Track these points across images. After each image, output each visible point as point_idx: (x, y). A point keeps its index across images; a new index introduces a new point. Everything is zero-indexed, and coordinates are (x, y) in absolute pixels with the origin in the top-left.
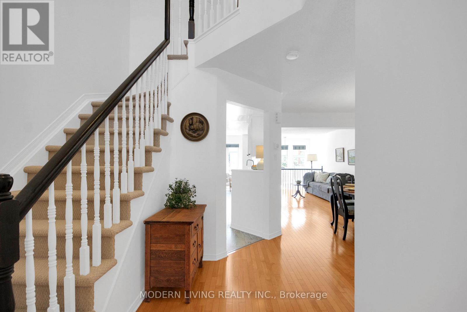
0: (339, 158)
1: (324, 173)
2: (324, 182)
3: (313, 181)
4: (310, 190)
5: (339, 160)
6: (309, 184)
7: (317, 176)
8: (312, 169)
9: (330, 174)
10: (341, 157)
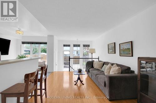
0: (110, 51)
1: (100, 61)
2: (100, 69)
3: (92, 67)
4: (90, 74)
5: (111, 52)
6: (89, 70)
7: (95, 64)
8: (92, 58)
9: (104, 62)
10: (112, 50)
